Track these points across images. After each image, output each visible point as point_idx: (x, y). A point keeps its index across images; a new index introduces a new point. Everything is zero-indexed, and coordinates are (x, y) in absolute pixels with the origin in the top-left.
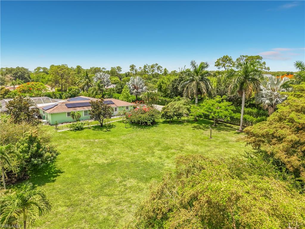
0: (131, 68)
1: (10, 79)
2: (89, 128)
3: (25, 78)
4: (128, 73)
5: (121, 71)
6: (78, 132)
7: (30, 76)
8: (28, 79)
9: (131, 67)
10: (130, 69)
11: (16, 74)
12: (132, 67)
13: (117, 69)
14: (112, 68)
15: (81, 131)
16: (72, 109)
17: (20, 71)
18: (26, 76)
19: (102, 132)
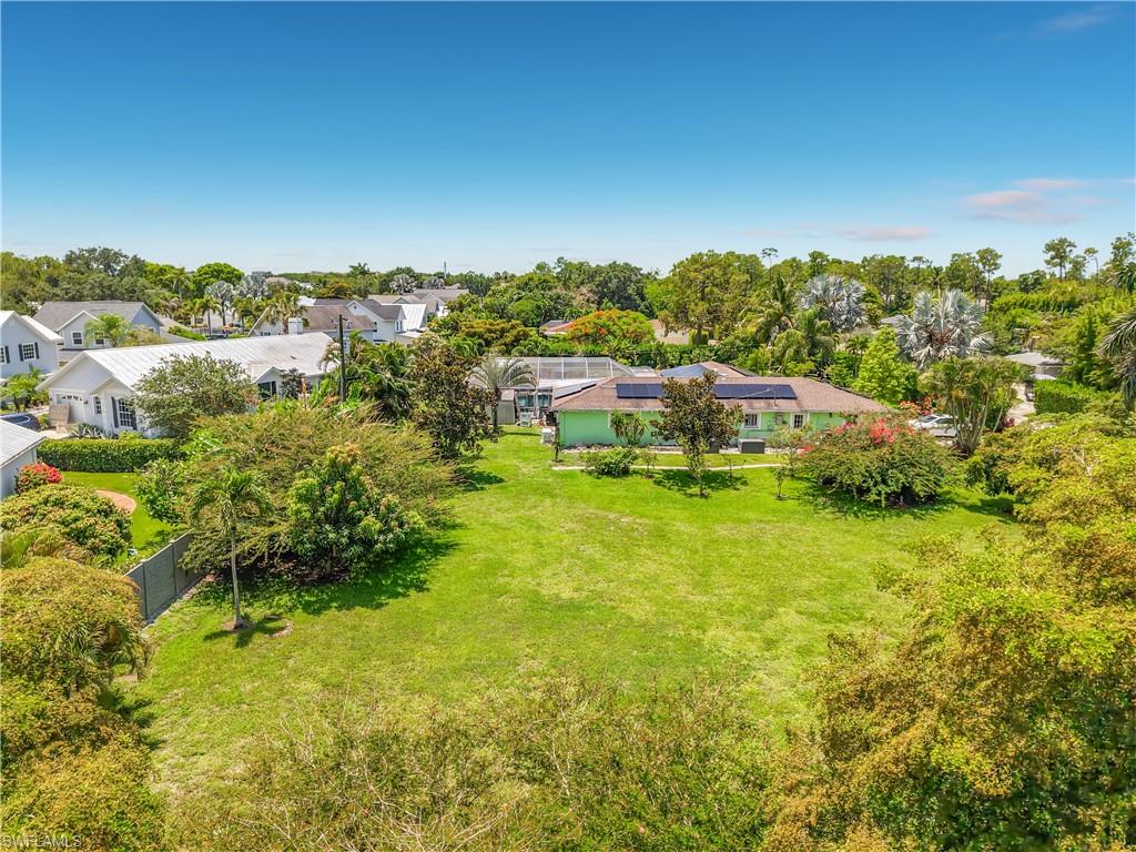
0: (1053, 253)
1: (588, 301)
2: (649, 475)
3: (629, 298)
4: (1033, 274)
5: (997, 267)
6: (606, 479)
7: (645, 291)
8: (635, 300)
9: (1049, 247)
10: (1048, 257)
11: (604, 284)
12: (1058, 251)
13: (982, 258)
14: (954, 256)
15: (615, 480)
16: (628, 402)
17: (616, 276)
18: (630, 291)
19: (679, 496)
